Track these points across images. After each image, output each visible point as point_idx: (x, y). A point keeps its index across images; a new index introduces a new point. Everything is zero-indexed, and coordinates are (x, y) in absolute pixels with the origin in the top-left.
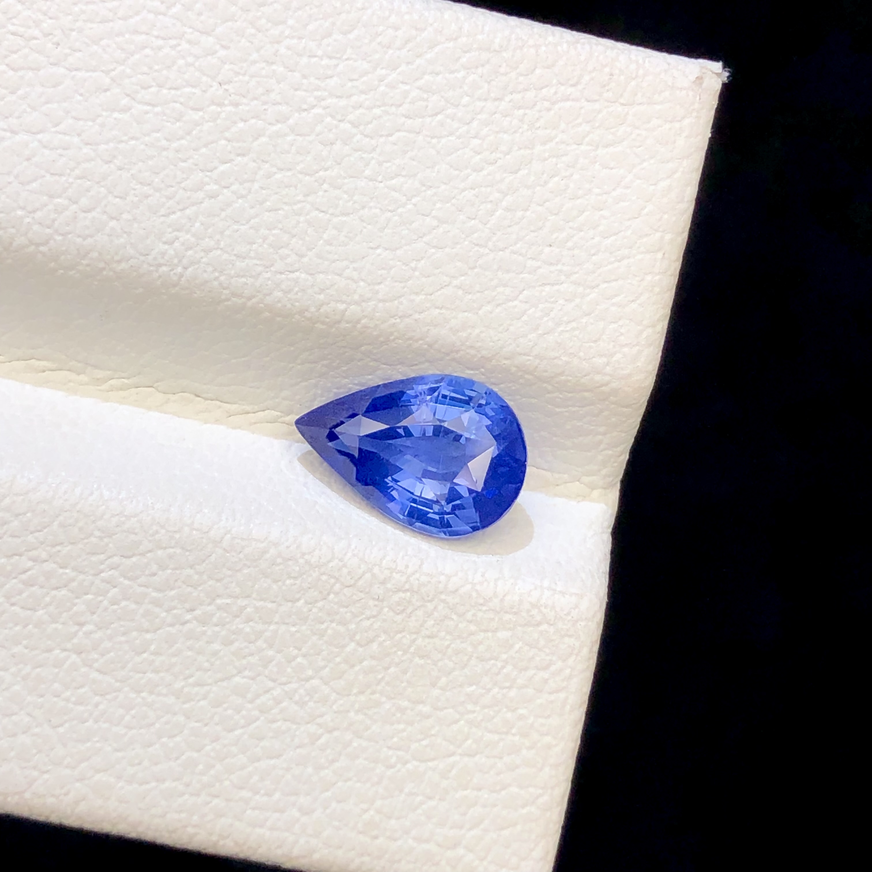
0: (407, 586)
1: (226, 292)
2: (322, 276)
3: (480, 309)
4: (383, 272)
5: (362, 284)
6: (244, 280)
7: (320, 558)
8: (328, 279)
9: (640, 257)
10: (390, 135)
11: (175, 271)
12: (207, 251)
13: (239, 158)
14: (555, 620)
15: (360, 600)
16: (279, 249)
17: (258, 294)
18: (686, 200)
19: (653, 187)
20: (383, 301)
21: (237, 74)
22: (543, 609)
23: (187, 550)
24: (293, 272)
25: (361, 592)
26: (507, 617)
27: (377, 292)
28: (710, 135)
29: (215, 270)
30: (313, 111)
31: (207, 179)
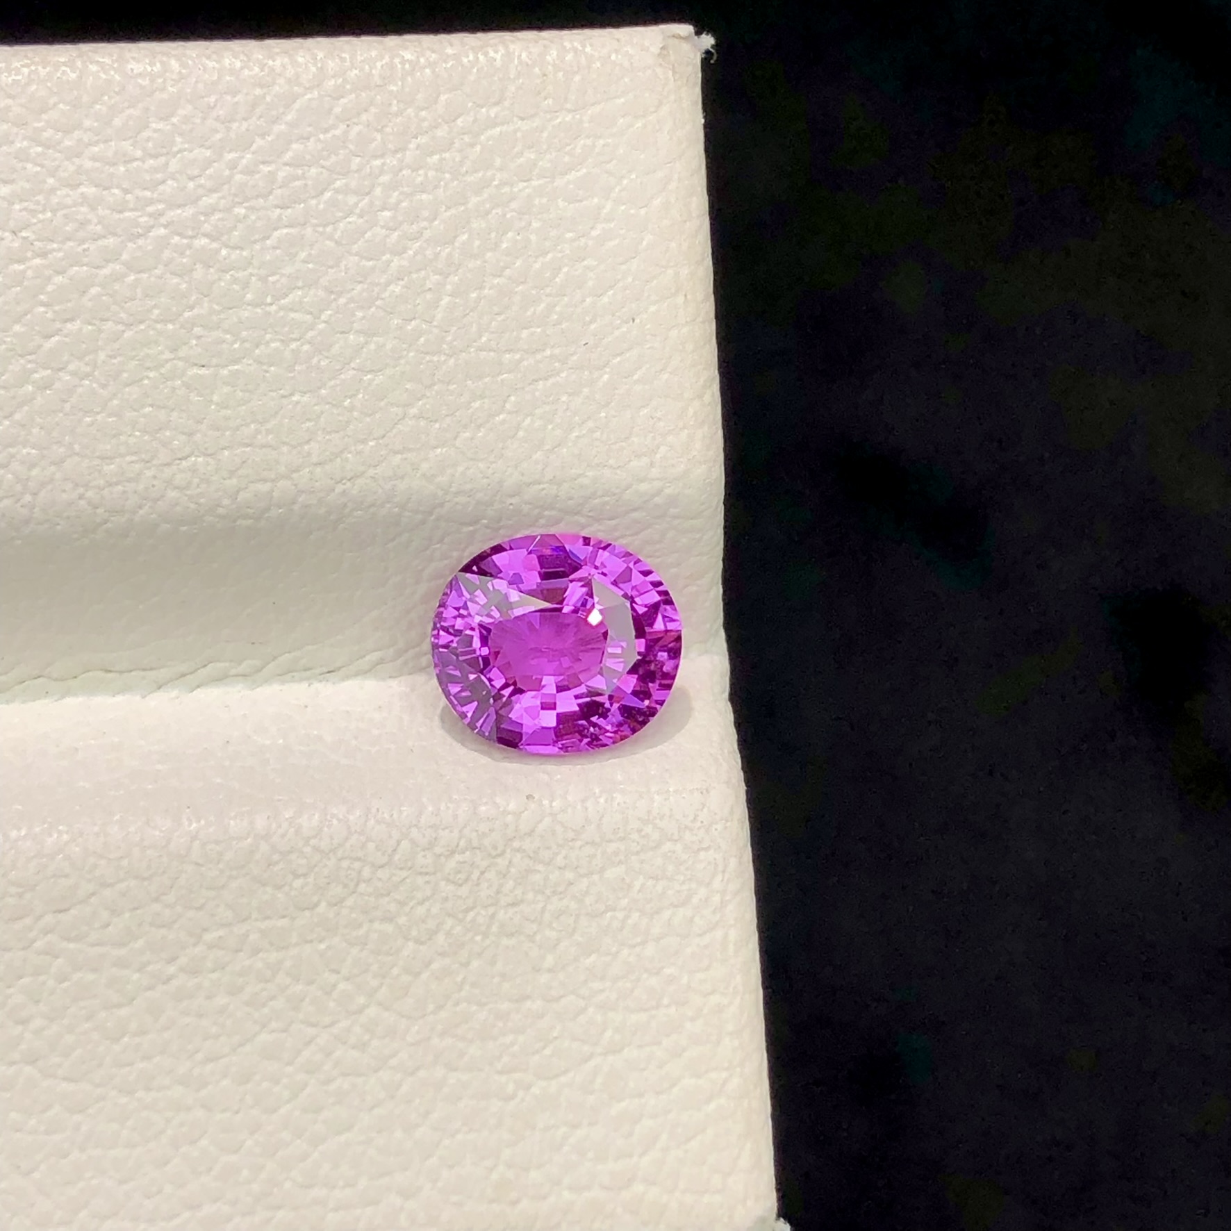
0: (462, 843)
1: (101, 511)
2: (226, 453)
3: (455, 438)
4: (308, 424)
5: (285, 449)
6: (120, 488)
7: (332, 838)
8: (236, 455)
9: (653, 309)
10: (268, 238)
11: (21, 501)
12: (59, 463)
13: (69, 325)
14: (679, 832)
15: (404, 879)
16: (156, 433)
17: (145, 501)
18: (694, 215)
19: (643, 211)
20: (320, 464)
21: (33, 212)
22: (657, 821)
23: (144, 879)
24: (185, 458)
25: (401, 869)
26: (612, 847)
27: (309, 454)
28: (703, 121)
29: (77, 485)
30: (151, 234)
31: (29, 366)
